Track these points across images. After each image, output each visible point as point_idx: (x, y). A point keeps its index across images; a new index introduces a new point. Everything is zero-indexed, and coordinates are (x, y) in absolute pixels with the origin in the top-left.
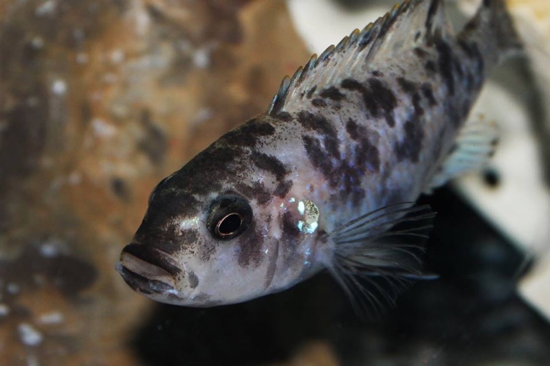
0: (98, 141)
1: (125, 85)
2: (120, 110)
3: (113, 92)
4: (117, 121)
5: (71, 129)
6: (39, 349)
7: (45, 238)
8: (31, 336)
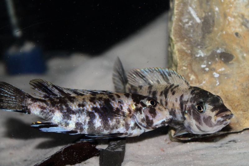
0: (229, 22)
1: (236, 7)
2: (236, 14)
3: (233, 9)
4: (234, 17)
5: (221, 20)
6: (219, 78)
7: (218, 48)
8: (217, 75)
